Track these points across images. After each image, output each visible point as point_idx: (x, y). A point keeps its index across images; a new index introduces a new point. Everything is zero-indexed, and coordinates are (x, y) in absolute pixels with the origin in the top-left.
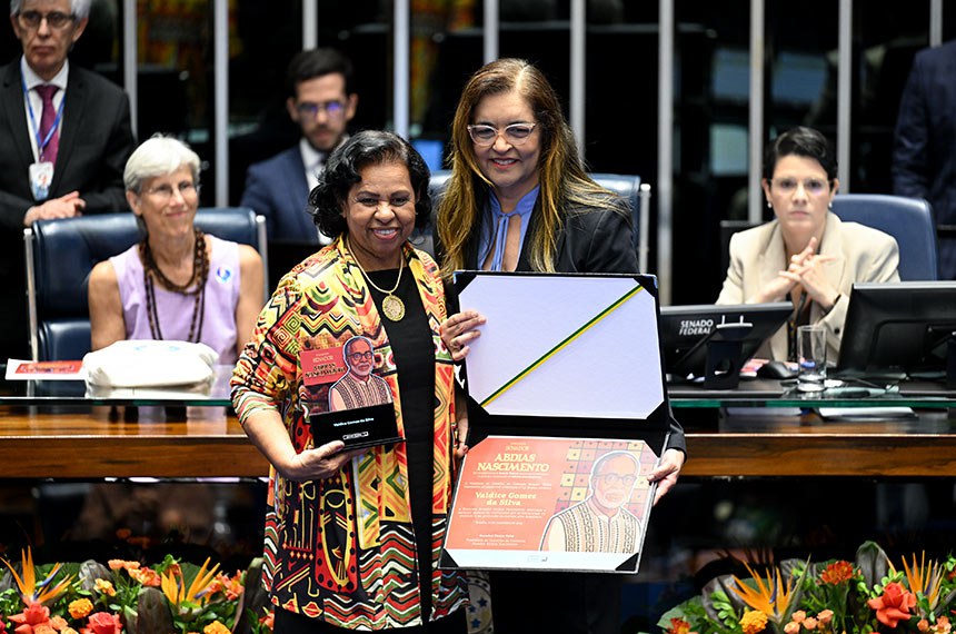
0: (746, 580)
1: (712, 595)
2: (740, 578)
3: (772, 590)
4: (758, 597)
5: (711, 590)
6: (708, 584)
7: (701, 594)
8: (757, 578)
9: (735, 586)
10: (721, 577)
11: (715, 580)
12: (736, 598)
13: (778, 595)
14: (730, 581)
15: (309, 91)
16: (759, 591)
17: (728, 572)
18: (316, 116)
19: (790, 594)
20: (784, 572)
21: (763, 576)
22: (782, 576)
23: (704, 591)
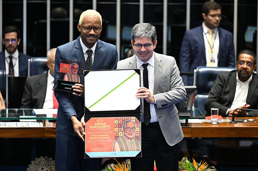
0: (117, 165)
1: (108, 169)
2: (115, 164)
3: (123, 167)
4: (120, 169)
5: (107, 167)
6: (107, 166)
7: (105, 168)
8: (120, 164)
9: (114, 167)
10: (110, 164)
11: (109, 165)
12: (114, 170)
13: (125, 169)
14: (112, 165)
15: (8, 36)
16: (120, 167)
17: (112, 163)
18: (9, 43)
19: (128, 168)
20: (127, 163)
21: (121, 164)
22: (126, 164)
23: (106, 168)
